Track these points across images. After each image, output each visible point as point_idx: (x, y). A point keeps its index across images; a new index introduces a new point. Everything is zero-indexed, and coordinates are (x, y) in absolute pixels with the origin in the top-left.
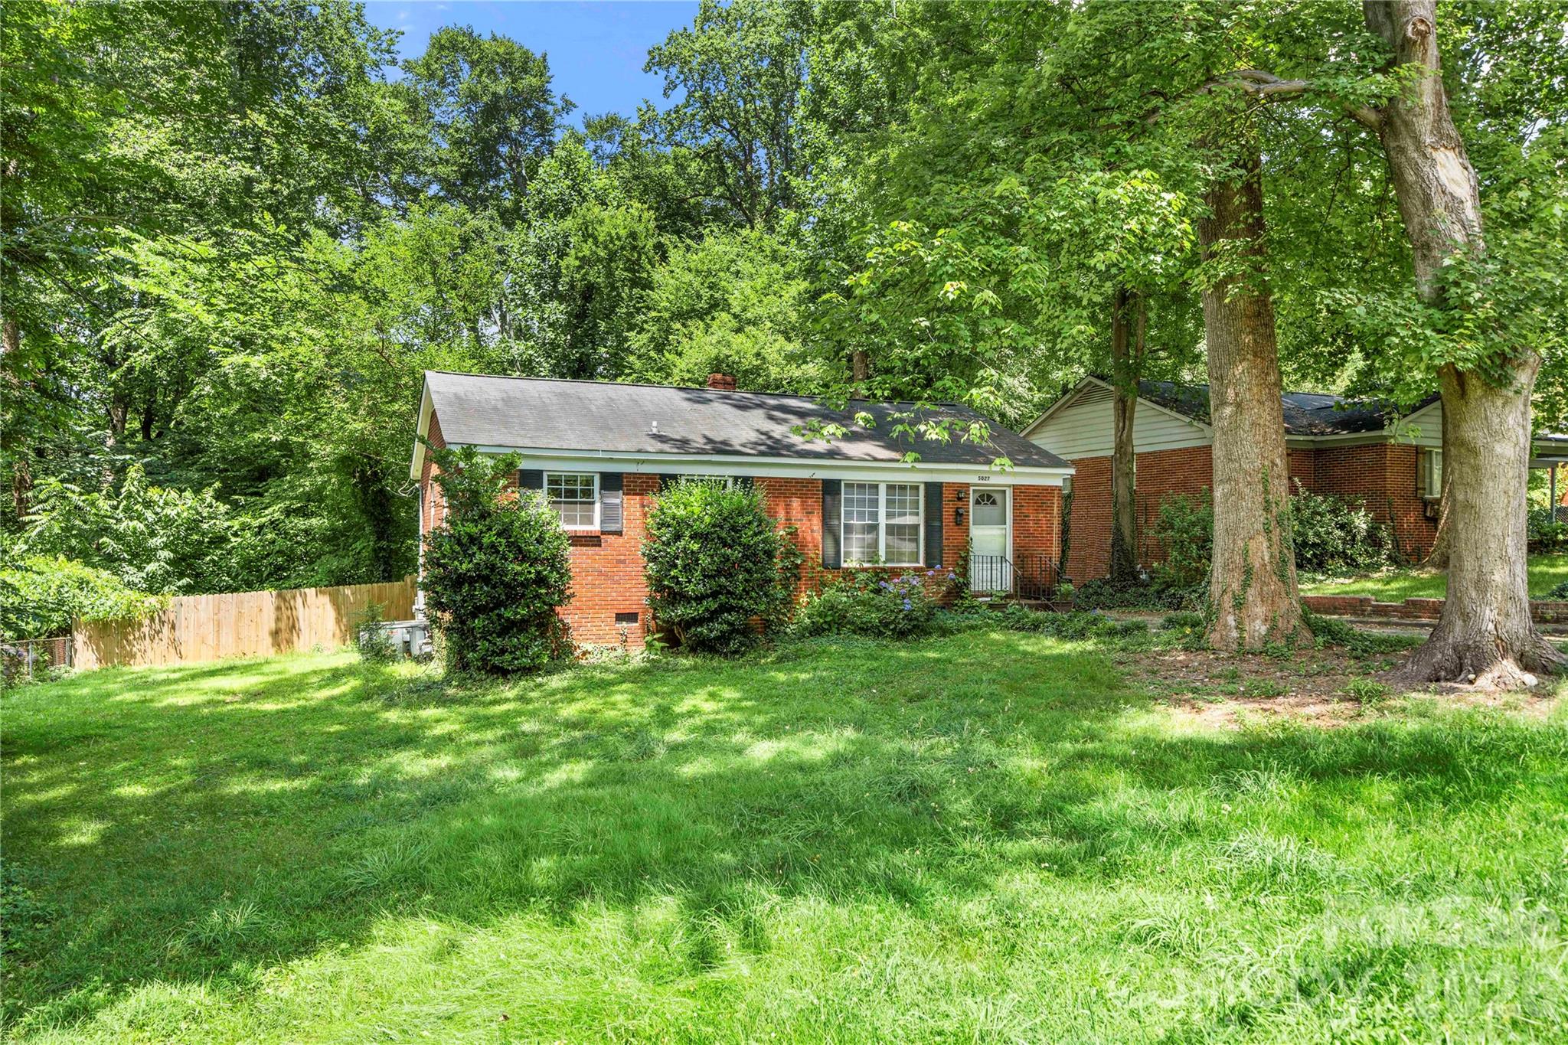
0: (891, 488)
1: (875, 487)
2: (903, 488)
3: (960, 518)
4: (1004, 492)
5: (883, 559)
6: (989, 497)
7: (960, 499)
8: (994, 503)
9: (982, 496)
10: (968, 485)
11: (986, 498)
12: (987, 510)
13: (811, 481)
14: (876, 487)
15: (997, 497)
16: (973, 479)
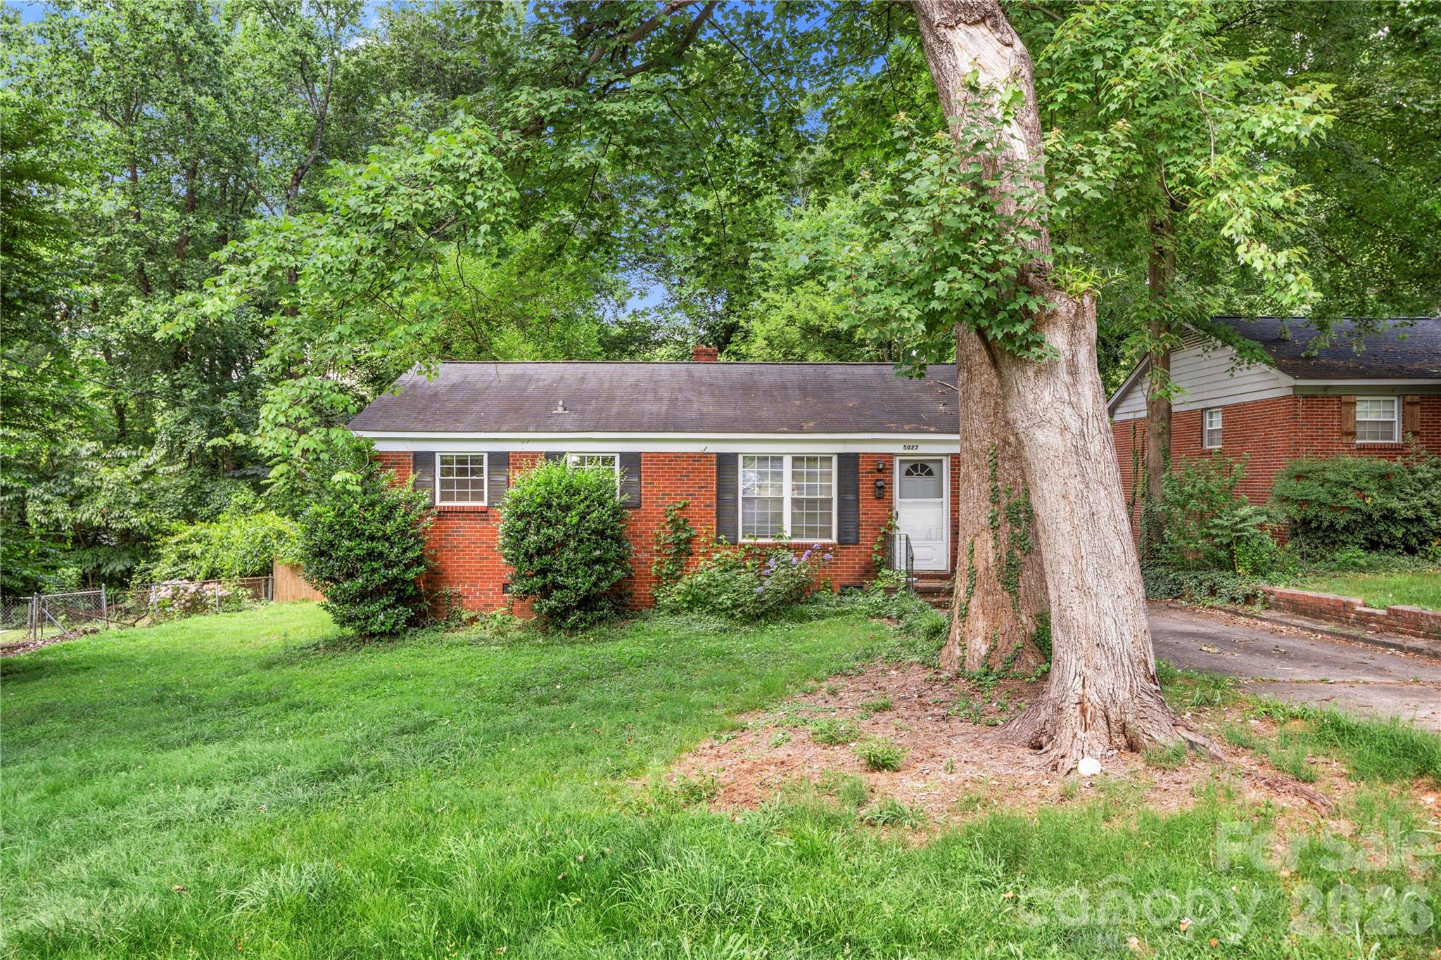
0: (797, 460)
1: (778, 459)
2: (812, 459)
3: (882, 493)
4: (941, 461)
5: (788, 534)
6: (924, 467)
7: (880, 471)
8: (930, 473)
9: (915, 467)
10: (891, 456)
11: (920, 468)
12: (920, 481)
13: (704, 456)
14: (781, 459)
15: (932, 466)
16: (898, 449)
